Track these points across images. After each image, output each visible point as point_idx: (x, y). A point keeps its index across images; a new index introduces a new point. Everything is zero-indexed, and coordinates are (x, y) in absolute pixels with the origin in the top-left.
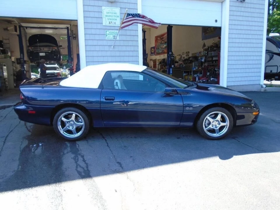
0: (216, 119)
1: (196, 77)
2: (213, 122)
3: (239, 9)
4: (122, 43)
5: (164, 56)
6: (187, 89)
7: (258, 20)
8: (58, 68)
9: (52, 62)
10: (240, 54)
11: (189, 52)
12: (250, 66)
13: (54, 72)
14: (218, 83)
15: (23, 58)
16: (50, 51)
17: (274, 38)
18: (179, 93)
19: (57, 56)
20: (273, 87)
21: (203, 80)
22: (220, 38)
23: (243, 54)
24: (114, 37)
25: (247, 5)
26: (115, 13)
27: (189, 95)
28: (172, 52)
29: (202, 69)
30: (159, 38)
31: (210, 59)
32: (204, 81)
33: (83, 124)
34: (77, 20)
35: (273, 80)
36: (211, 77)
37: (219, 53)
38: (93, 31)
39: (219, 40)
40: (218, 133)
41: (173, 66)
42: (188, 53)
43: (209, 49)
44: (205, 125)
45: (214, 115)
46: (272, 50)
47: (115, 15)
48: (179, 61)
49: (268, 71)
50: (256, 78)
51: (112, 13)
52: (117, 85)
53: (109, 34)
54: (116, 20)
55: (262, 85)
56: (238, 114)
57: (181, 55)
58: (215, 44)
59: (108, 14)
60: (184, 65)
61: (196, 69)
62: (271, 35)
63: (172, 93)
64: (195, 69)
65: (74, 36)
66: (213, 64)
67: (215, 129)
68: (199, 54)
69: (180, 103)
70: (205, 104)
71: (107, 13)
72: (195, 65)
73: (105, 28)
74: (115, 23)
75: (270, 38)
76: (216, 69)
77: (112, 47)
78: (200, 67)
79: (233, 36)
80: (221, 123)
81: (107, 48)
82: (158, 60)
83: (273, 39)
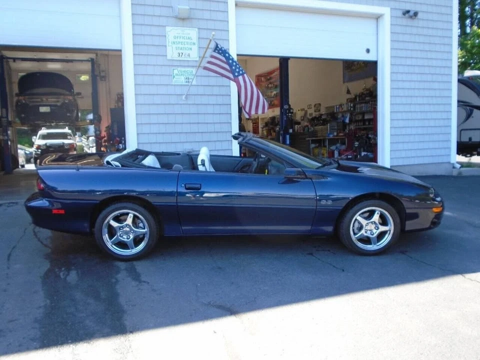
0: (372, 220)
1: (334, 151)
2: (366, 226)
3: (409, 30)
4: (201, 90)
5: (273, 111)
6: (322, 170)
7: (443, 48)
8: (70, 135)
9: (61, 123)
10: (413, 108)
11: (320, 104)
12: (430, 131)
13: (63, 143)
14: (375, 159)
15: (7, 117)
16: (59, 104)
17: (472, 79)
18: (308, 176)
19: (71, 112)
20: (474, 167)
21: (347, 156)
22: (376, 79)
23: (418, 108)
24: (186, 80)
25: (421, 23)
26: (189, 38)
27: (326, 180)
28: (289, 106)
29: (345, 135)
30: (263, 79)
31: (358, 117)
32: (349, 157)
33: (146, 231)
34: (120, 51)
35: (474, 155)
36: (362, 149)
37: (375, 106)
38: (150, 70)
39: (374, 82)
40: (375, 244)
41: (291, 131)
42: (318, 106)
43: (358, 100)
44: (353, 230)
45: (368, 214)
46: (470, 102)
47: (189, 41)
48: (302, 120)
49: (465, 139)
50: (443, 152)
51: (184, 38)
52: (203, 165)
53: (177, 75)
54: (191, 49)
55: (453, 164)
56: (408, 211)
57: (305, 109)
58: (367, 90)
59: (175, 40)
60: (312, 128)
61: (334, 136)
62: (468, 73)
63: (296, 176)
64: (331, 136)
65: (103, 74)
66: (365, 127)
67: (371, 236)
68: (339, 108)
69: (311, 194)
70: (352, 195)
71: (175, 37)
72: (332, 129)
73: (170, 63)
74: (189, 55)
75: (465, 79)
76: (370, 136)
77: (184, 97)
78: (340, 132)
79: (400, 77)
80: (380, 226)
81: (173, 100)
82: (263, 119)
83: (471, 81)
